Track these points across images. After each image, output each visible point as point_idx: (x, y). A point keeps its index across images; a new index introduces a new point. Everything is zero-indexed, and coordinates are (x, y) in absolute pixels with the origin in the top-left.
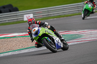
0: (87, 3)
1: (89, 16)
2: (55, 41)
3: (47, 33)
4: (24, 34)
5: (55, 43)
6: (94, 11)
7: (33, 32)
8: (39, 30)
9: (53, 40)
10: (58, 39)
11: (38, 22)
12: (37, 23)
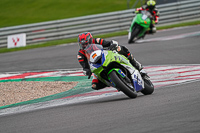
0: (140, 11)
1: (143, 37)
2: (133, 76)
3: (118, 60)
4: (8, 75)
5: (132, 80)
6: (154, 29)
7: (92, 60)
8: (102, 55)
9: (129, 75)
10: (137, 72)
11: (98, 40)
12: (96, 43)
